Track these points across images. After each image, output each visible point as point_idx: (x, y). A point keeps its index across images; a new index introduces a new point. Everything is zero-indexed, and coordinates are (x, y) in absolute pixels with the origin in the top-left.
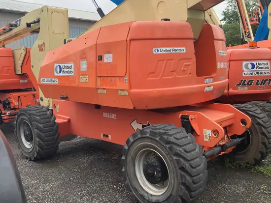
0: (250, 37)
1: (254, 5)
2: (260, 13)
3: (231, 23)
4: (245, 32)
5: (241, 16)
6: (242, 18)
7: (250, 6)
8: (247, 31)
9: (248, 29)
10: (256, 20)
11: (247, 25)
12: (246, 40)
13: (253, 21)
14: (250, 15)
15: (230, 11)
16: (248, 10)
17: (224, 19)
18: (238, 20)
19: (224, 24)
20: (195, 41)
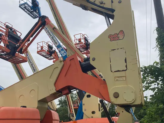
0: (74, 117)
1: (76, 97)
2: (78, 102)
3: (63, 107)
4: (71, 113)
5: (69, 104)
6: (69, 105)
7: (73, 98)
8: (72, 113)
9: (73, 111)
10: (77, 106)
11: (72, 109)
12: (71, 118)
13: (75, 106)
14: (73, 103)
15: (63, 99)
16: (72, 100)
17: (59, 104)
18: (67, 105)
19: (59, 107)
20: (41, 120)
